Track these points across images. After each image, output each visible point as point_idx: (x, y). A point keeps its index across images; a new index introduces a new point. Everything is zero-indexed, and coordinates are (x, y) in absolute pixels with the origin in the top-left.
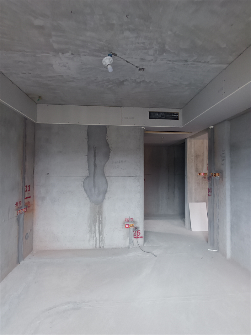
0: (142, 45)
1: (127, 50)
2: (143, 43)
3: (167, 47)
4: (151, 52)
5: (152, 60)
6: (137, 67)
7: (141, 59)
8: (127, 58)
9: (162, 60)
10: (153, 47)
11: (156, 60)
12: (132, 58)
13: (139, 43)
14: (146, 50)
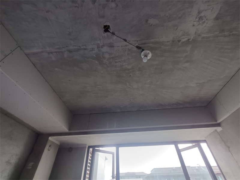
0: (117, 61)
1: (128, 54)
2: (116, 62)
4: (107, 56)
5: (102, 47)
6: (113, 34)
7: (113, 47)
8: (126, 46)
9: (93, 49)
10: (107, 60)
11: (98, 48)
12: (122, 46)
13: (120, 61)
14: (112, 56)
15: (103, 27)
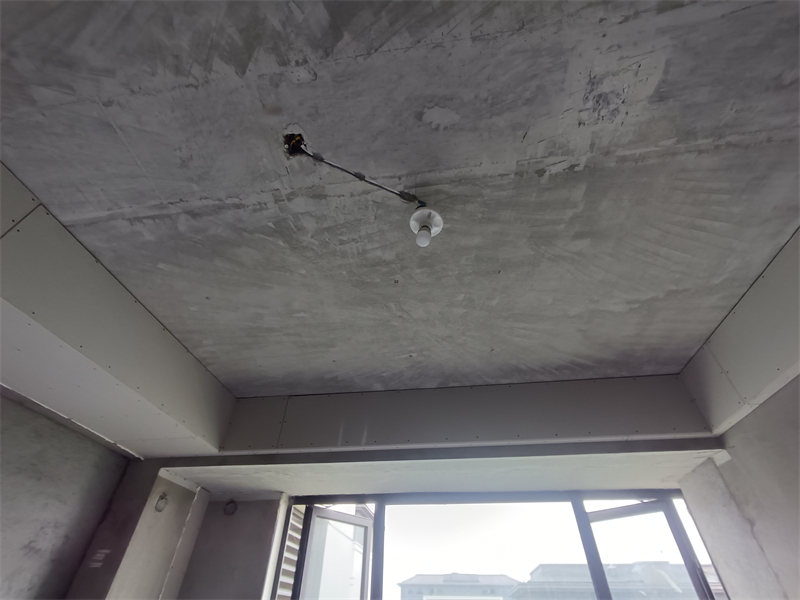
1: (376, 217)
3: (281, 243)
5: (289, 199)
6: (318, 158)
7: (324, 197)
8: (366, 192)
9: (261, 206)
10: (312, 237)
11: (276, 201)
15: (282, 139)
